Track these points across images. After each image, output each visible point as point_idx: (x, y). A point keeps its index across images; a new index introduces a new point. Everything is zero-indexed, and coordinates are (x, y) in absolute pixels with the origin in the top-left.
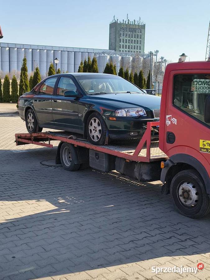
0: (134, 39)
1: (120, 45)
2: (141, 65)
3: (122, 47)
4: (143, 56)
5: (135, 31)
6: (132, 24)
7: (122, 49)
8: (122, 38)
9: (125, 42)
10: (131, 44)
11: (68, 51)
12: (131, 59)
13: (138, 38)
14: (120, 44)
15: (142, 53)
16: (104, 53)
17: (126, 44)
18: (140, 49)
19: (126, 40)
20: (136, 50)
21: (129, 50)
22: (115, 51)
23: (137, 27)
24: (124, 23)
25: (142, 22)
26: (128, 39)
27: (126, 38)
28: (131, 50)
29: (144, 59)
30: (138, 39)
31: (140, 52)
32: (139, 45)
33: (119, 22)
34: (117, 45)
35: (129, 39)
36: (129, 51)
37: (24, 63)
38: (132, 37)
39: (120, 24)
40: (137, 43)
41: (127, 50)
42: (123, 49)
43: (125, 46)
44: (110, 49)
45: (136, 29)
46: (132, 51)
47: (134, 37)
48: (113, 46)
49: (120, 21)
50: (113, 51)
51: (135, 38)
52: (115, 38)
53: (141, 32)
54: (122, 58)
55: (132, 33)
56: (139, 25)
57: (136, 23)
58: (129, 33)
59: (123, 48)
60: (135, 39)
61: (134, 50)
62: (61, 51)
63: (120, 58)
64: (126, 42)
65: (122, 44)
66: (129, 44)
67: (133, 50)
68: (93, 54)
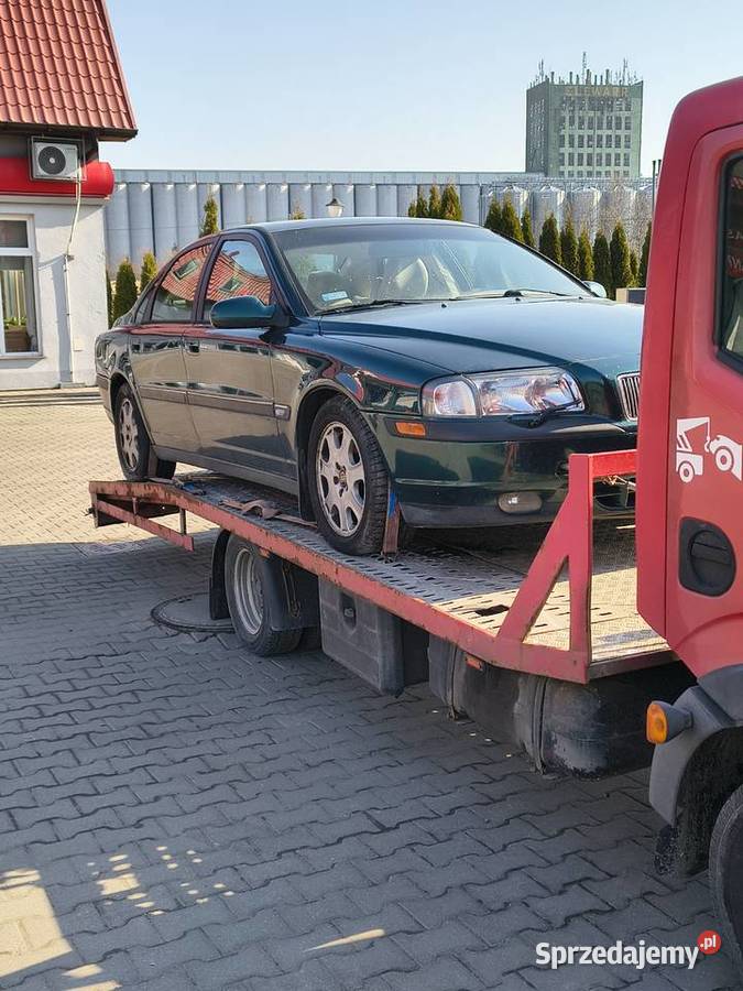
0: (605, 132)
1: (563, 154)
2: (631, 214)
3: (566, 163)
4: (635, 185)
5: (611, 106)
6: (598, 83)
7: (566, 168)
8: (566, 132)
9: (576, 143)
10: (598, 150)
11: (398, 185)
12: (598, 196)
13: (618, 128)
14: (562, 150)
15: (632, 176)
16: (510, 183)
17: (581, 150)
18: (627, 164)
19: (581, 137)
20: (612, 168)
21: (590, 169)
22: (546, 175)
23: (616, 94)
24: (574, 83)
25: (632, 76)
26: (586, 132)
27: (581, 132)
28: (598, 169)
29: (640, 194)
30: (618, 132)
31: (626, 174)
32: (621, 151)
33: (556, 82)
34: (553, 154)
35: (591, 132)
36: (590, 174)
37: (209, 216)
38: (600, 128)
39: (562, 87)
40: (618, 145)
41: (585, 168)
42: (570, 168)
43: (576, 157)
44: (528, 170)
45: (612, 99)
46: (599, 173)
47: (605, 125)
48: (539, 158)
49: (561, 76)
50: (540, 177)
51: (609, 128)
52: (546, 134)
53: (628, 109)
54: (569, 196)
55: (599, 113)
56: (621, 86)
57: (614, 81)
58: (591, 114)
59: (571, 163)
60: (609, 132)
61: (608, 168)
62: (377, 185)
63: (561, 198)
64: (581, 146)
65: (566, 150)
66: (590, 150)
67: (603, 169)
68: (477, 190)
